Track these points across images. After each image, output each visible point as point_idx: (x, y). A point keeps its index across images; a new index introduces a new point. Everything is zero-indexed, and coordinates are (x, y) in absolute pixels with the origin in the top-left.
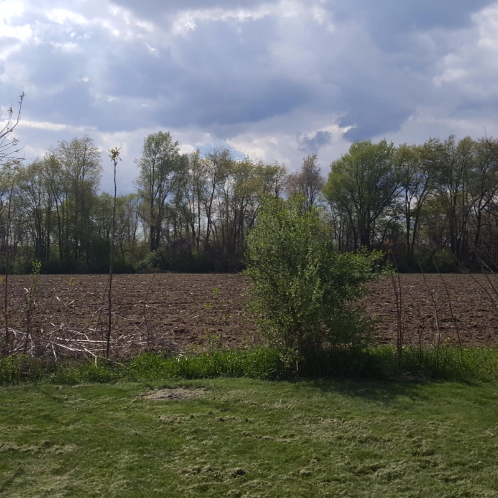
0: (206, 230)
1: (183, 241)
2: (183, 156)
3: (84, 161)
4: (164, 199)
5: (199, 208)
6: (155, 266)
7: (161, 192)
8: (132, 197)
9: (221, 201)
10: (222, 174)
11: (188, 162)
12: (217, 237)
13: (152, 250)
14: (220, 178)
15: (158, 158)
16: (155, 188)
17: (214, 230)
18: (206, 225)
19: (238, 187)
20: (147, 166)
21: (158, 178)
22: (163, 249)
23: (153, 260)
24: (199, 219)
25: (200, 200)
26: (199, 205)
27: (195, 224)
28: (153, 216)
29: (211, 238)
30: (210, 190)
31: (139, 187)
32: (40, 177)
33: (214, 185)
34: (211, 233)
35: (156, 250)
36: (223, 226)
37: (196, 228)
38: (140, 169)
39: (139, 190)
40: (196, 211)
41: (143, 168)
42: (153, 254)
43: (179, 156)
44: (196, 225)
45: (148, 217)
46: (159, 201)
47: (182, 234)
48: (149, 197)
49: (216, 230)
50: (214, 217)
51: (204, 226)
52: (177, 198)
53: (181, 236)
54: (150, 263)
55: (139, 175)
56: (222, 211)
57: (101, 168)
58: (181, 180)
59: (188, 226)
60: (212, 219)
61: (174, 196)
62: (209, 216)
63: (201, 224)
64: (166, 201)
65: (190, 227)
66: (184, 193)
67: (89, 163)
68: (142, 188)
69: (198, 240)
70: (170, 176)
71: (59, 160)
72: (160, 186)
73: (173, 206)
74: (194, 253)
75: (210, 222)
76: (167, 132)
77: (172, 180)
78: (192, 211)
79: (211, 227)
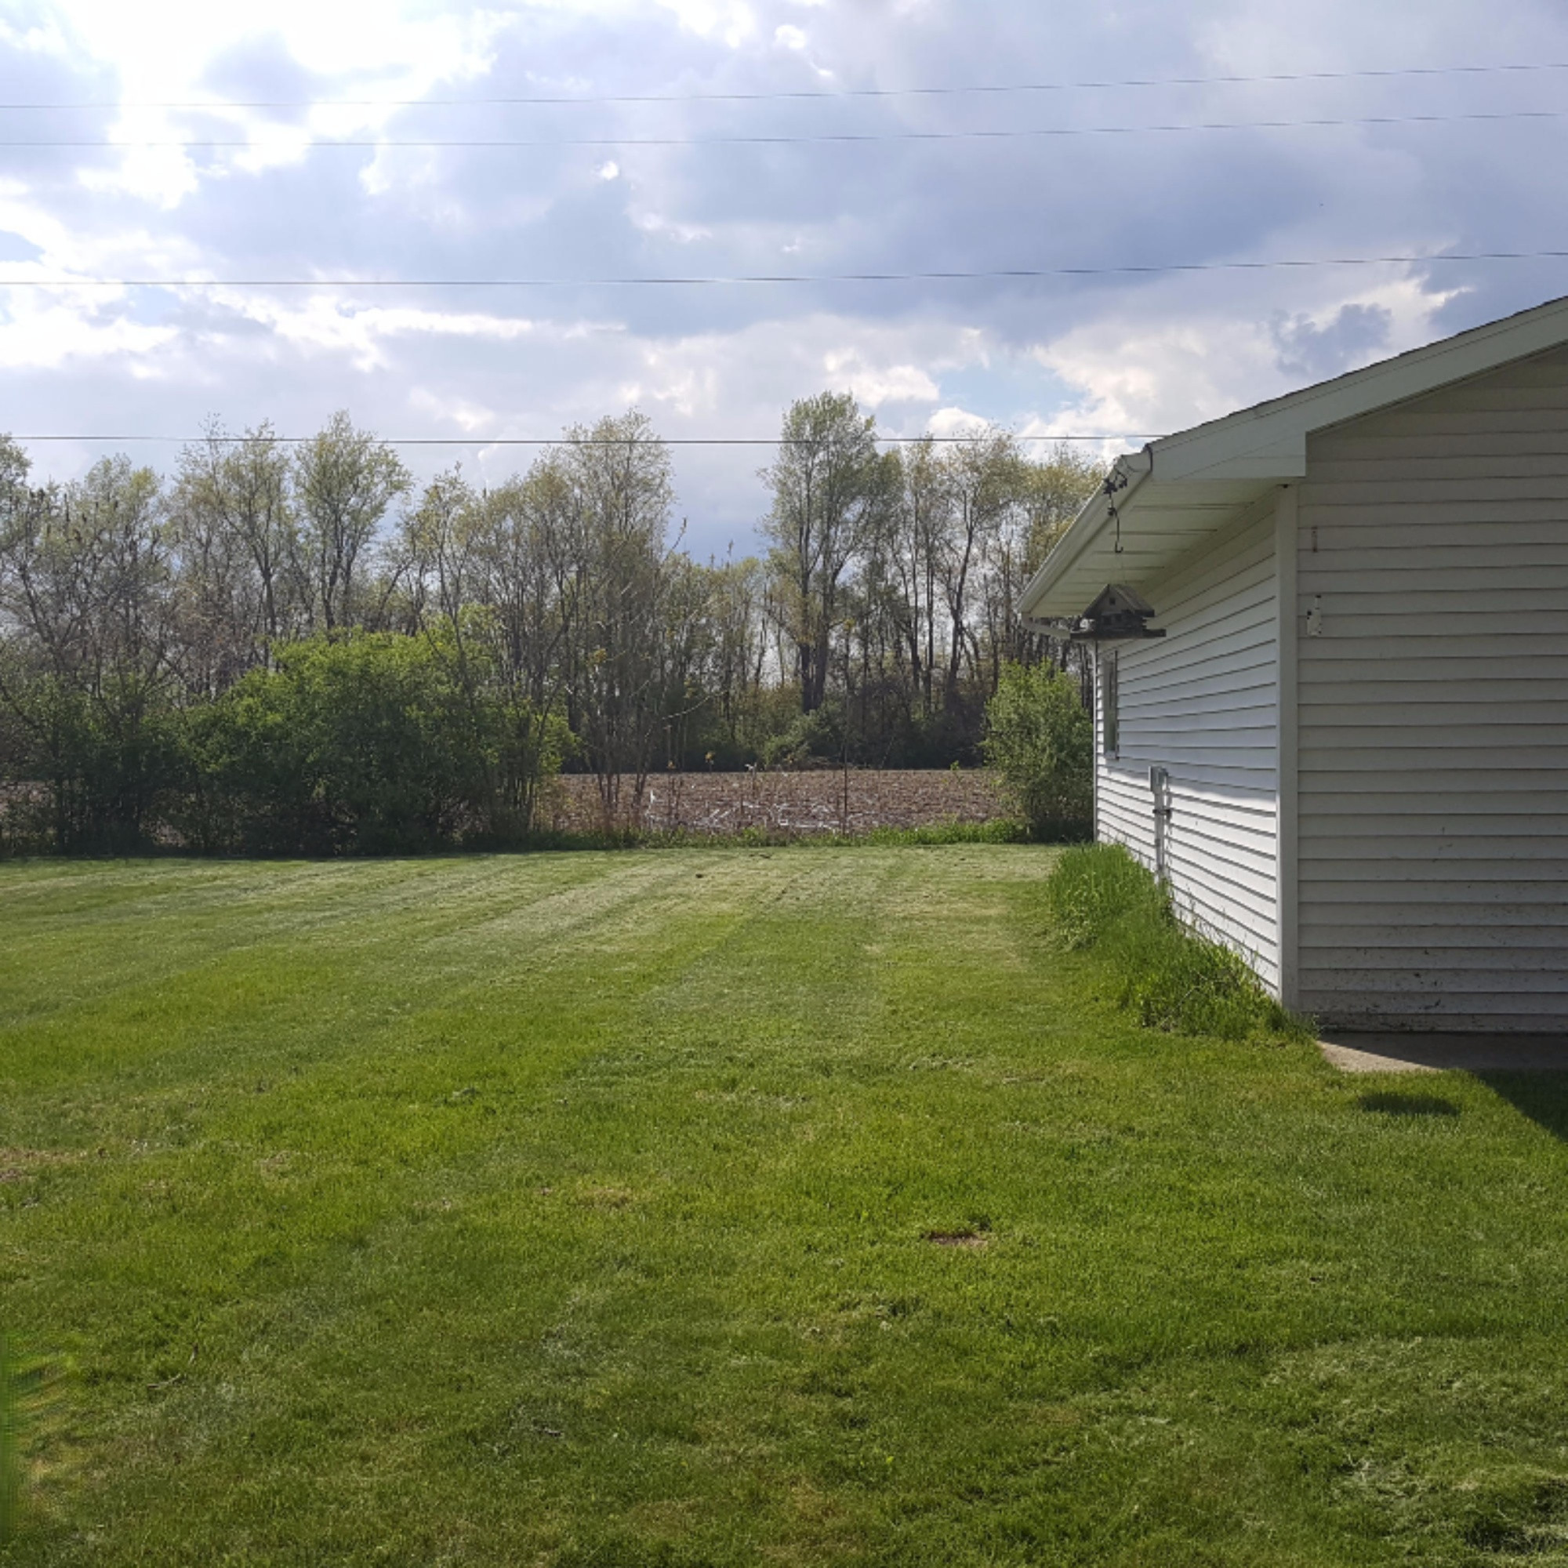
0: (949, 649)
1: (888, 685)
2: (888, 456)
3: (628, 475)
4: (836, 573)
5: (930, 593)
6: (815, 751)
7: (827, 553)
8: (750, 568)
9: (990, 574)
10: (992, 499)
11: (900, 473)
12: (979, 674)
13: (806, 710)
14: (987, 511)
15: (821, 462)
16: (814, 544)
17: (972, 652)
18: (950, 639)
19: (1035, 534)
20: (790, 484)
21: (821, 517)
22: (833, 707)
23: (809, 735)
24: (931, 625)
25: (932, 570)
26: (930, 584)
27: (920, 638)
28: (806, 618)
29: (962, 674)
30: (961, 543)
31: (771, 544)
32: (518, 524)
33: (970, 531)
34: (963, 662)
35: (816, 708)
36: (995, 642)
37: (922, 648)
38: (775, 494)
39: (771, 550)
40: (922, 601)
41: (781, 492)
42: (810, 719)
43: (875, 455)
44: (922, 640)
45: (794, 621)
46: (822, 578)
47: (884, 665)
48: (797, 567)
49: (976, 652)
50: (970, 618)
51: (942, 638)
52: (871, 571)
53: (882, 671)
54: (802, 743)
55: (770, 512)
56: (991, 602)
57: (670, 493)
58: (880, 521)
59: (898, 642)
60: (965, 623)
61: (864, 563)
62: (956, 614)
63: (935, 635)
64: (842, 578)
65: (905, 644)
66: (889, 556)
67: (639, 481)
68: (778, 545)
69: (928, 679)
70: (854, 510)
71: (566, 478)
72: (826, 538)
73: (861, 592)
74: (918, 715)
75: (959, 630)
76: (846, 392)
77: (858, 522)
78: (912, 603)
79: (963, 645)
